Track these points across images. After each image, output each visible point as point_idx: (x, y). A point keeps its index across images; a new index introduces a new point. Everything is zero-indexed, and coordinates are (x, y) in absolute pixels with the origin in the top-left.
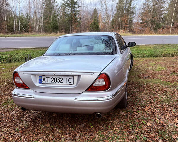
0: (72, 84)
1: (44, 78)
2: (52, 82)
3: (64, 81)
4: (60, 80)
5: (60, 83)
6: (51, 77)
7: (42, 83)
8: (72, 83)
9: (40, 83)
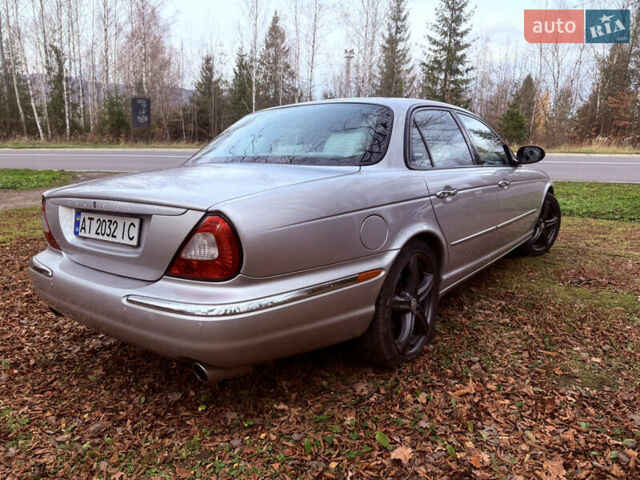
0: (133, 246)
1: (84, 220)
2: (97, 233)
3: (118, 233)
4: (113, 228)
5: (110, 239)
6: (96, 217)
7: (80, 234)
8: (134, 242)
9: (76, 233)
